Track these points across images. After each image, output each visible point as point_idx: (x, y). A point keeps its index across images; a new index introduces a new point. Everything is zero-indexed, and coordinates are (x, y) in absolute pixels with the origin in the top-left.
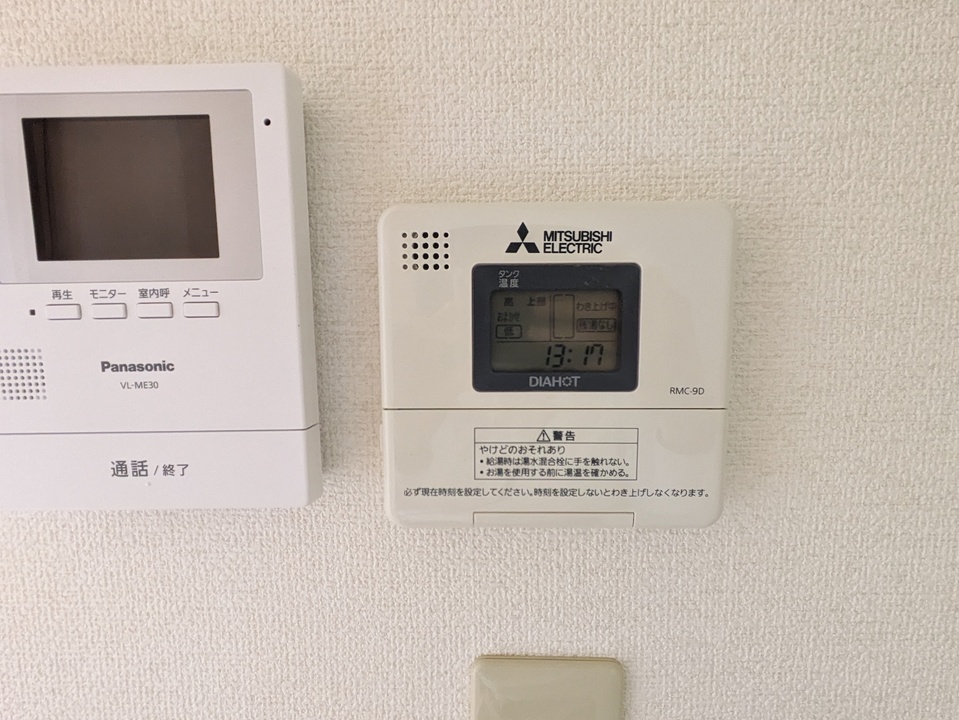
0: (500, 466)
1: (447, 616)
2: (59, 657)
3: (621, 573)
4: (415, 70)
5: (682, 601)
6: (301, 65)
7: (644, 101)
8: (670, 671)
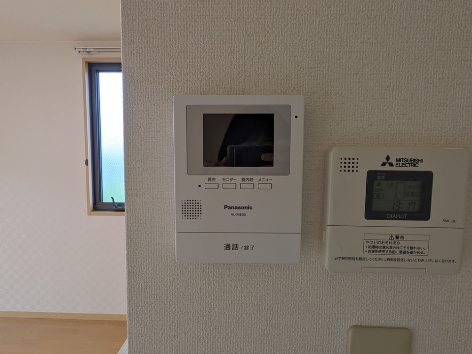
0: (373, 249)
1: (339, 309)
2: (179, 322)
3: (412, 293)
4: (340, 94)
5: (436, 305)
6: (296, 91)
7: (429, 107)
8: (430, 334)
